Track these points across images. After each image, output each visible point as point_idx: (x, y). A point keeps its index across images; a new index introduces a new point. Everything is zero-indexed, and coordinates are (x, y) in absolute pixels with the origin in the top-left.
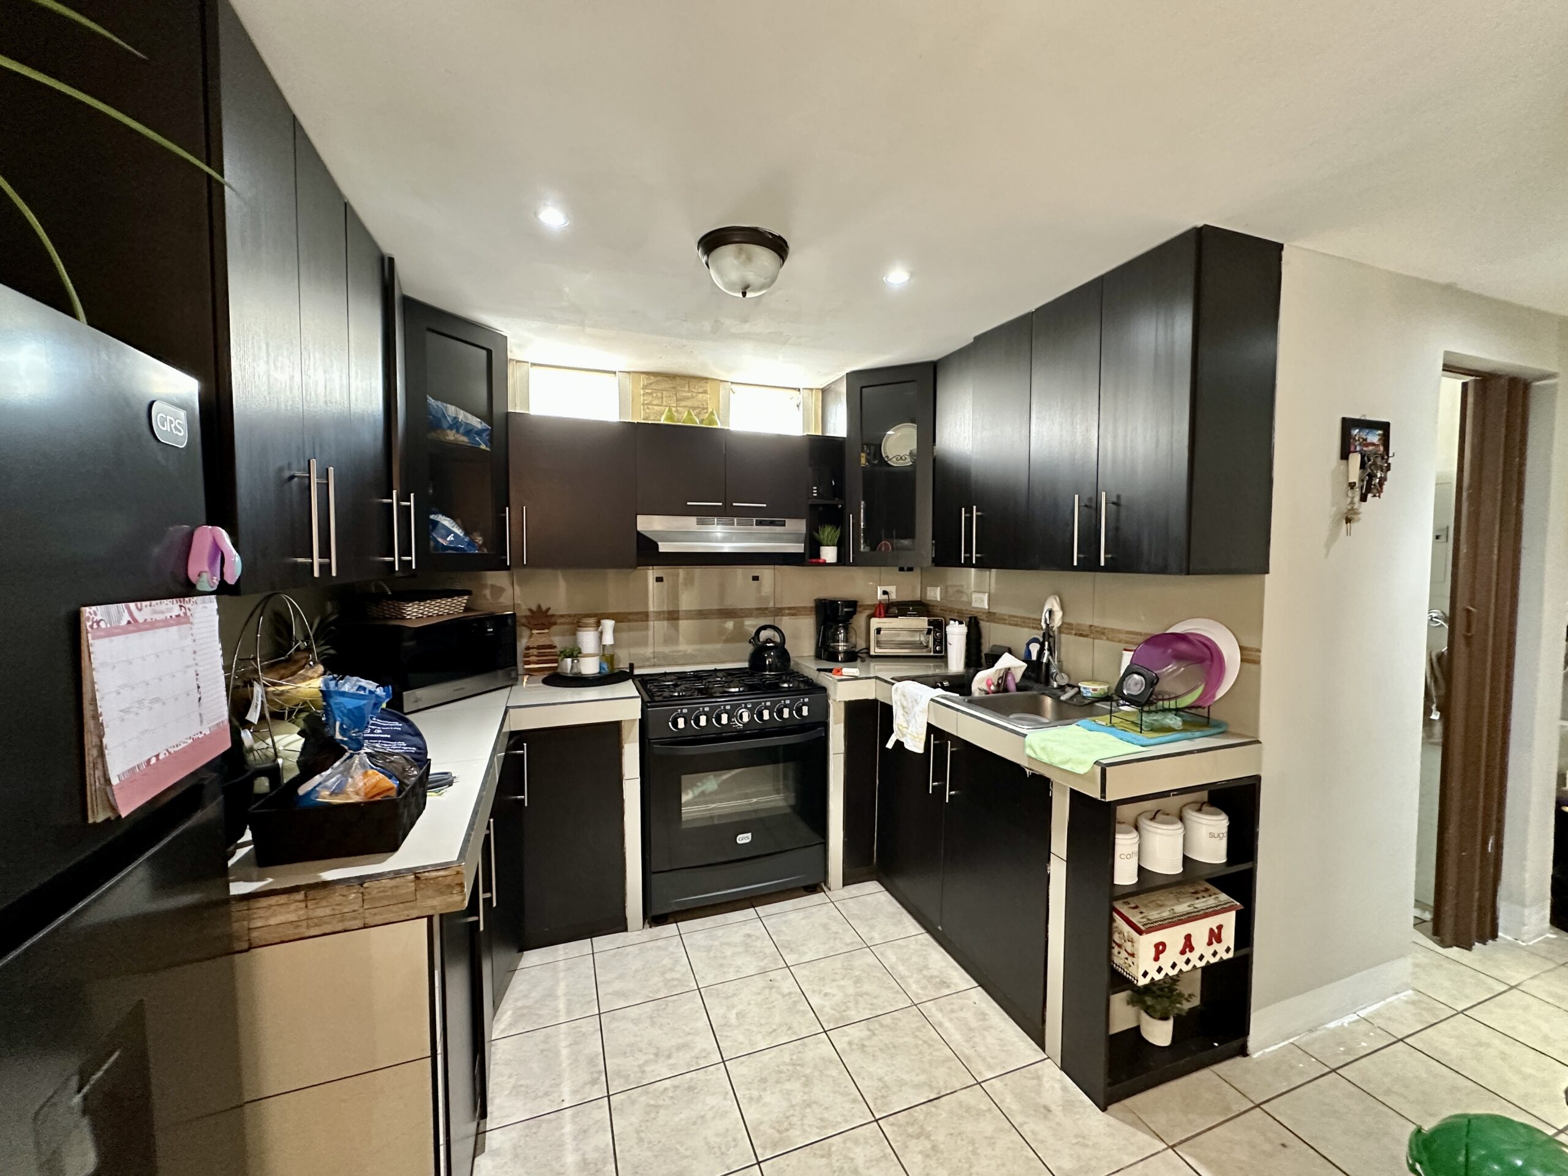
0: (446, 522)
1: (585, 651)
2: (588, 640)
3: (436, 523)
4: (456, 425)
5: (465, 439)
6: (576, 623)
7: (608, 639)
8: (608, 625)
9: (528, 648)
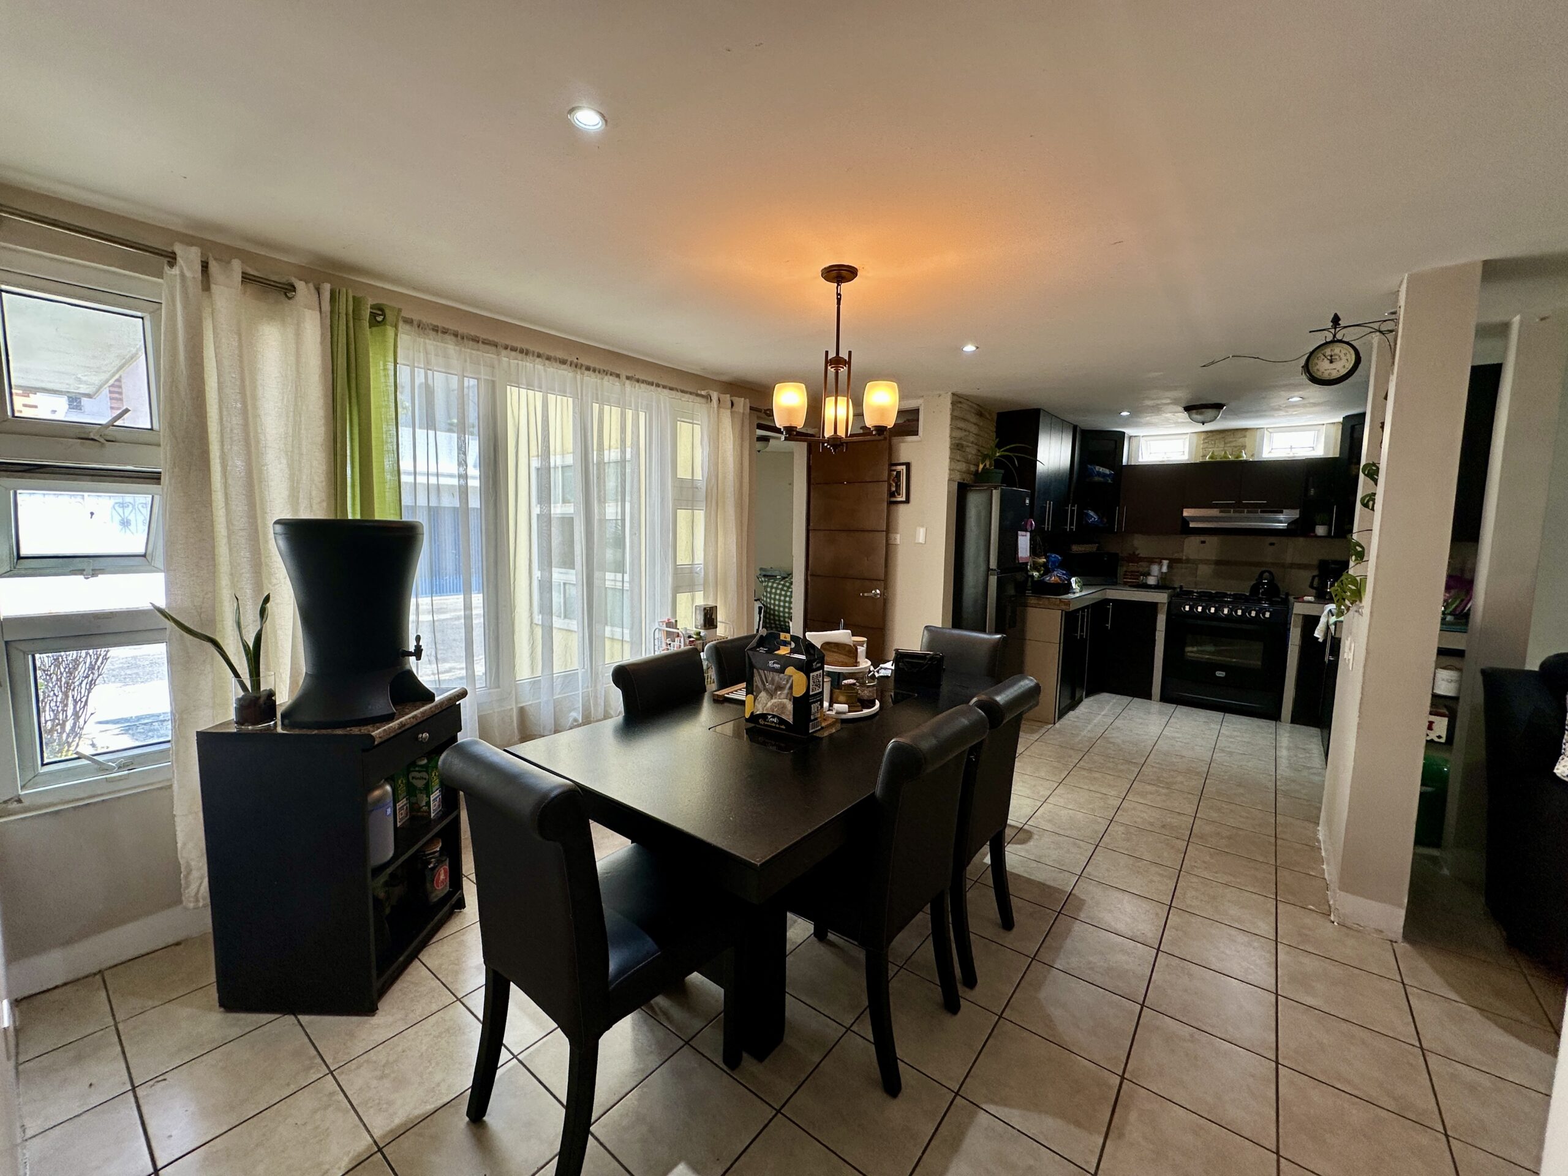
0: (1091, 513)
1: (1152, 574)
2: (1155, 569)
3: (1087, 514)
4: (1099, 474)
5: (1102, 479)
6: (1151, 561)
7: (1165, 569)
8: (1165, 563)
9: (1126, 571)
